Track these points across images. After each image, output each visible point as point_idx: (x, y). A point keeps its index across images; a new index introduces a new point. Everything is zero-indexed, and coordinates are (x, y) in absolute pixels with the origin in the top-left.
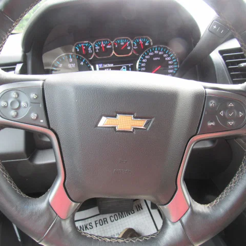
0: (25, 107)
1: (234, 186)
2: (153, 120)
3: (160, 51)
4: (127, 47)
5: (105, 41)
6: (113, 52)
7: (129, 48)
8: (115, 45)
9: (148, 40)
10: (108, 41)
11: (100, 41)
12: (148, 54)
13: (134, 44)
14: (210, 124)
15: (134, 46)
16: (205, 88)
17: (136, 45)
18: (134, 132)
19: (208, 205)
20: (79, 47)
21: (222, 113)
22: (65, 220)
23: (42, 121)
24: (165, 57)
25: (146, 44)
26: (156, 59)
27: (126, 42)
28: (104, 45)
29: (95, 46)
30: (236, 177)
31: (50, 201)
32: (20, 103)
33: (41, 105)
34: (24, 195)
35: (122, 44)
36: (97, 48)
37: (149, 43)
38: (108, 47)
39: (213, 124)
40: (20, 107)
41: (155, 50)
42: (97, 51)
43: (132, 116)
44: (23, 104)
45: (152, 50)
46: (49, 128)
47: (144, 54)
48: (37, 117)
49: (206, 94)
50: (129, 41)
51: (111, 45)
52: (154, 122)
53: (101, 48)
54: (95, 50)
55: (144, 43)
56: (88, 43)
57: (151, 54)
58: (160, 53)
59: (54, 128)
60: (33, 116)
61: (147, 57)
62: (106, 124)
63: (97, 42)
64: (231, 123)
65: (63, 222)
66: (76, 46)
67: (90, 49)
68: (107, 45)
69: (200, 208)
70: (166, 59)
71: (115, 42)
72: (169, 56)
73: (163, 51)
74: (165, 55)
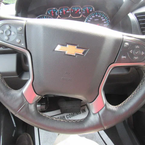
0: (13, 35)
1: (133, 96)
2: (88, 50)
3: (98, 15)
4: (79, 12)
5: (66, 8)
6: (70, 15)
7: (80, 13)
8: (71, 11)
9: (92, 8)
10: (67, 8)
11: (63, 8)
12: (91, 17)
13: (83, 10)
14: (123, 57)
15: (83, 12)
16: (123, 35)
17: (84, 11)
18: (76, 57)
19: (116, 106)
20: (50, 12)
21: (131, 51)
22: (31, 104)
23: (23, 44)
24: (102, 19)
25: (91, 11)
26: (96, 20)
27: (78, 9)
28: (65, 11)
29: (59, 11)
30: (135, 92)
31: (23, 92)
32: (11, 32)
33: (23, 35)
34: (9, 87)
35: (76, 10)
36: (61, 12)
37: (93, 10)
38: (67, 12)
39: (125, 57)
40: (10, 34)
41: (96, 14)
42: (61, 14)
43: (76, 46)
44: (12, 33)
45: (94, 14)
46: (27, 49)
47: (89, 17)
48: (20, 42)
49: (123, 39)
50: (80, 8)
51: (69, 10)
52: (89, 52)
53: (63, 12)
54: (60, 13)
55: (90, 10)
56: (55, 9)
57: (93, 17)
58: (99, 16)
59: (29, 50)
60: (18, 41)
61: (91, 19)
62: (60, 50)
63: (61, 9)
64: (136, 58)
65: (30, 105)
66: (48, 11)
67: (56, 13)
68: (66, 11)
69: (111, 107)
70: (102, 20)
71: (71, 9)
72: (104, 18)
73: (101, 15)
74: (102, 18)
